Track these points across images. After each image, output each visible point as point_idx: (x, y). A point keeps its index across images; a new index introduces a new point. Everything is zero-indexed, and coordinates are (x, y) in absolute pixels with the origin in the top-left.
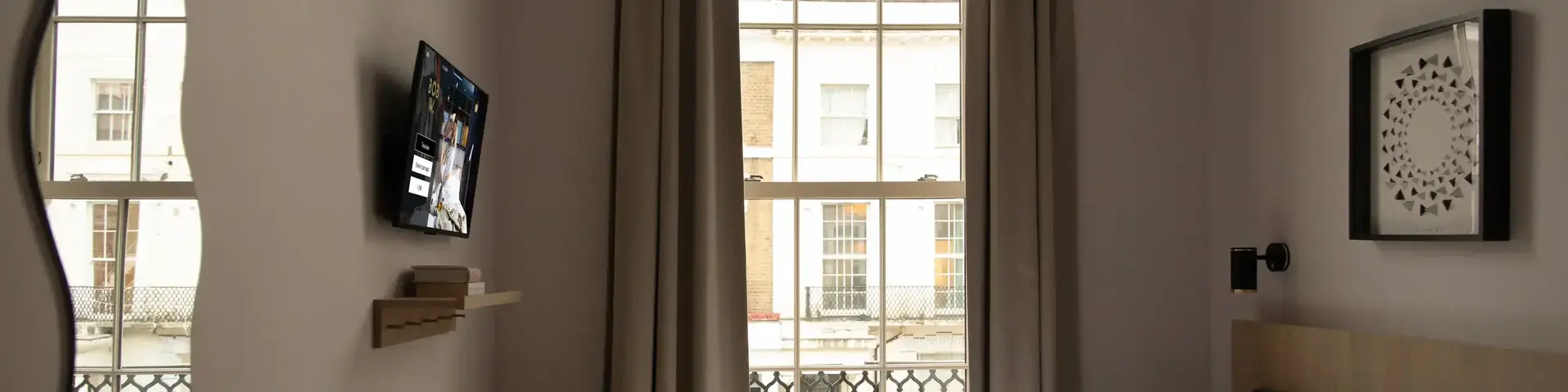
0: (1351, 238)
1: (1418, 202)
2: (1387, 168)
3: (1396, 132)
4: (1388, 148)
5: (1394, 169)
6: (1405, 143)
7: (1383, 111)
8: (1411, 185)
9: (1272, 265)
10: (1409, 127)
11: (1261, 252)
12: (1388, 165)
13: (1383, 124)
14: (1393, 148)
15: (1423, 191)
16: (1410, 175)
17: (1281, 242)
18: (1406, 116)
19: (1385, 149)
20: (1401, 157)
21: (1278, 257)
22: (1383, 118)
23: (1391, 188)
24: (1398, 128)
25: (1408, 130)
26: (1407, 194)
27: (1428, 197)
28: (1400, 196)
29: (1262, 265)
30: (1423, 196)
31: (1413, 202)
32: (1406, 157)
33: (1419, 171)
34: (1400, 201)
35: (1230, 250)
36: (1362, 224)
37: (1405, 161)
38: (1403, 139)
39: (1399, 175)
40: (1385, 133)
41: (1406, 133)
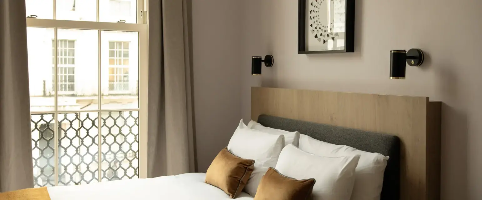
0: (298, 53)
1: (322, 38)
2: (311, 26)
3: (315, 11)
4: (312, 17)
5: (314, 26)
6: (318, 16)
7: (310, 3)
8: (320, 32)
9: (267, 64)
10: (320, 9)
11: (263, 59)
12: (312, 24)
13: (310, 8)
14: (314, 17)
15: (325, 34)
16: (320, 28)
17: (270, 55)
18: (319, 5)
19: (311, 18)
20: (317, 21)
21: (269, 61)
22: (310, 5)
23: (313, 33)
24: (316, 9)
25: (319, 10)
26: (319, 35)
27: (326, 36)
28: (316, 36)
29: (263, 63)
30: (324, 36)
31: (321, 39)
32: (318, 21)
33: (323, 26)
34: (316, 38)
35: (251, 57)
36: (302, 48)
37: (318, 22)
38: (318, 14)
39: (316, 28)
40: (311, 12)
41: (318, 12)
